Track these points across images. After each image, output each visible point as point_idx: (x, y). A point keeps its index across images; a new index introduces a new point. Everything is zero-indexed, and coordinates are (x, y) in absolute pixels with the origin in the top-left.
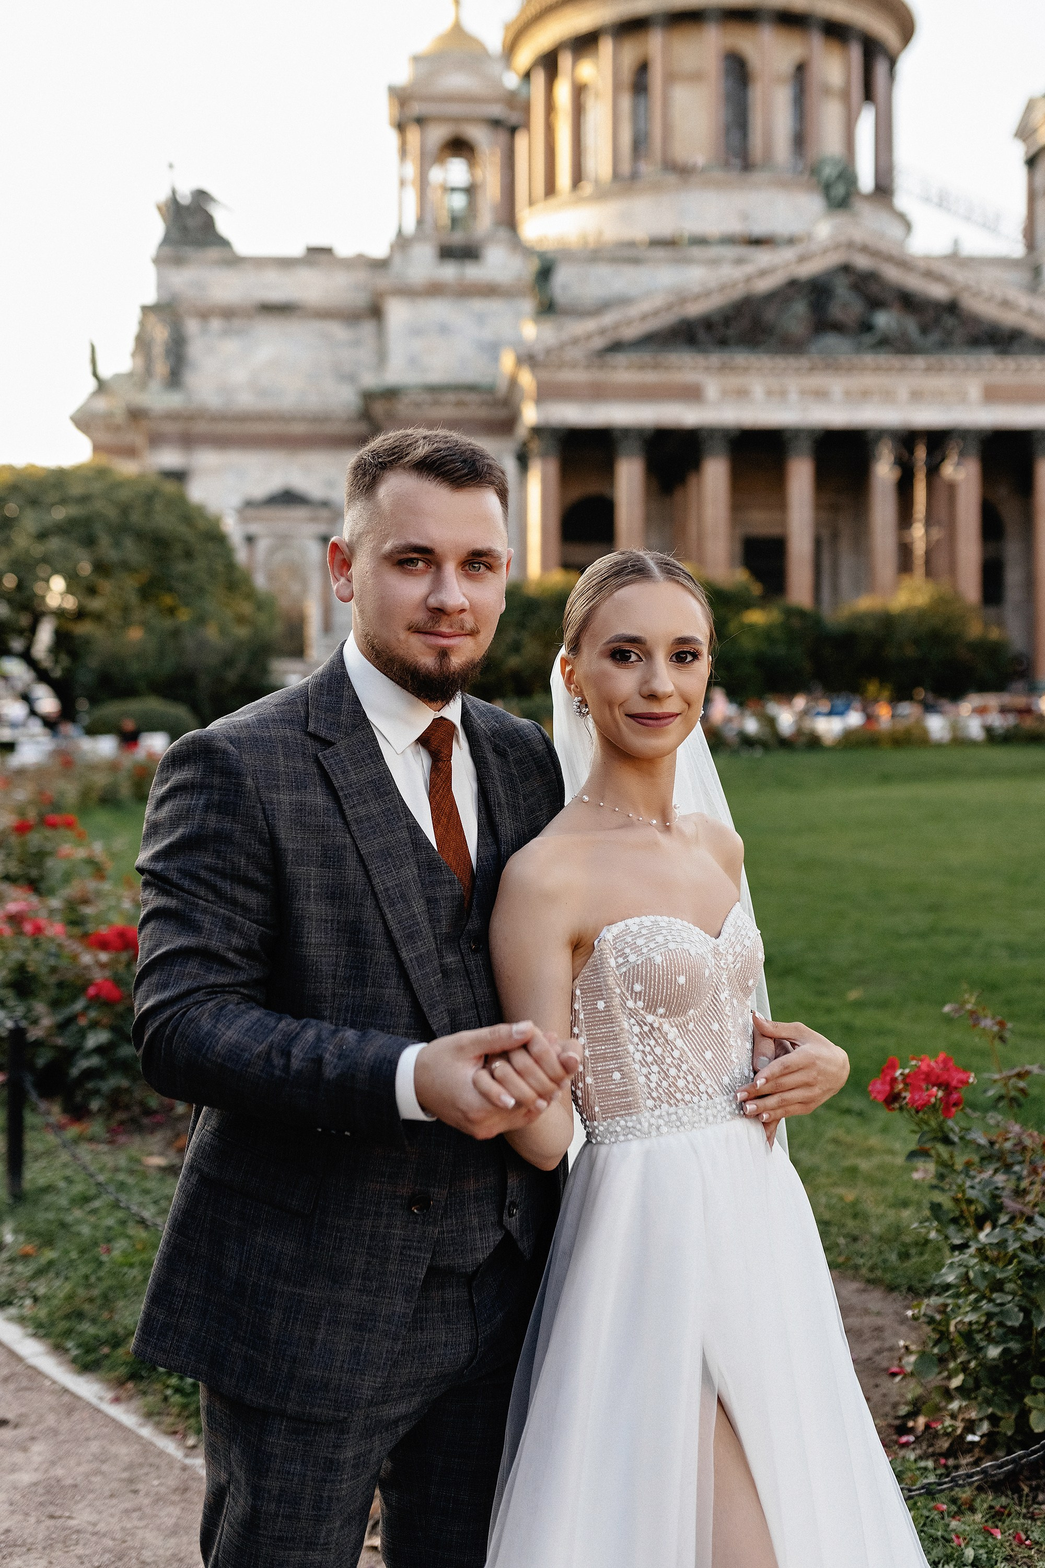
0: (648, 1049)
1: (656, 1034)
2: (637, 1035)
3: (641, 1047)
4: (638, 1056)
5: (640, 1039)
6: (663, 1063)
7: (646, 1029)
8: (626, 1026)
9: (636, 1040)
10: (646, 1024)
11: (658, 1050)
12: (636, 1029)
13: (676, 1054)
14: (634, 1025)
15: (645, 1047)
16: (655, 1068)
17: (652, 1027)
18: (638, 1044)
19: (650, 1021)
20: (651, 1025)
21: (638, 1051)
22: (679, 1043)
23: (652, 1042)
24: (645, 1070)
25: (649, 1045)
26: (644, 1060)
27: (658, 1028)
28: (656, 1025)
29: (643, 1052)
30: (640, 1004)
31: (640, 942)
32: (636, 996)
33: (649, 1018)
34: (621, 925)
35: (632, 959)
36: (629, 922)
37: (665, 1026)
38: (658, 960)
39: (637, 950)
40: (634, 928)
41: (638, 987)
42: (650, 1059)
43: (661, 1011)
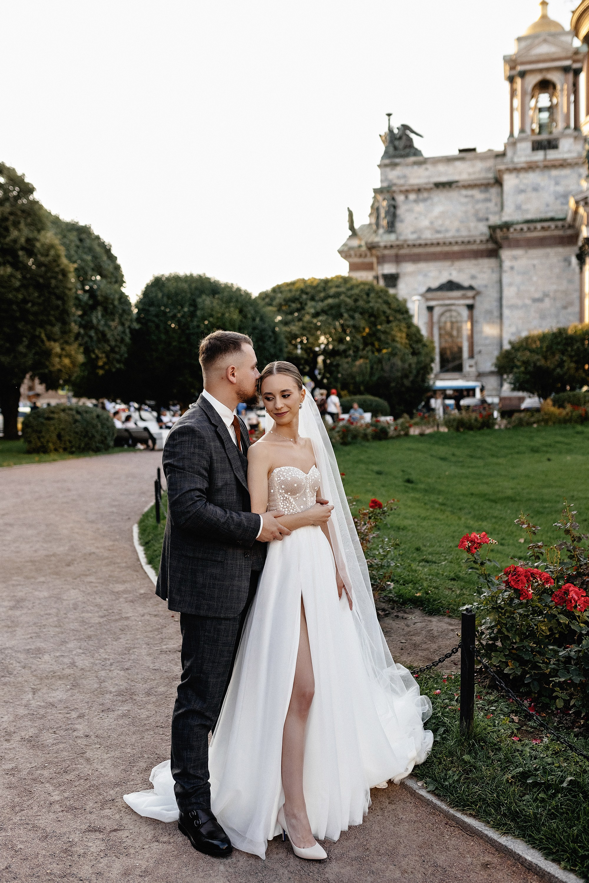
1: (287, 500)
4: (282, 506)
5: (283, 501)
6: (289, 508)
8: (279, 497)
9: (281, 501)
10: (284, 497)
11: (288, 505)
12: (282, 498)
13: (293, 506)
15: (284, 503)
16: (287, 510)
17: (286, 498)
22: (294, 503)
23: (286, 502)
24: (284, 510)
28: (288, 497)
30: (283, 491)
31: (284, 474)
32: (283, 489)
33: (286, 495)
34: (279, 469)
35: (282, 478)
36: (282, 468)
37: (290, 498)
38: (289, 479)
39: (283, 476)
40: (283, 470)
41: (283, 487)
42: (285, 507)
43: (289, 494)
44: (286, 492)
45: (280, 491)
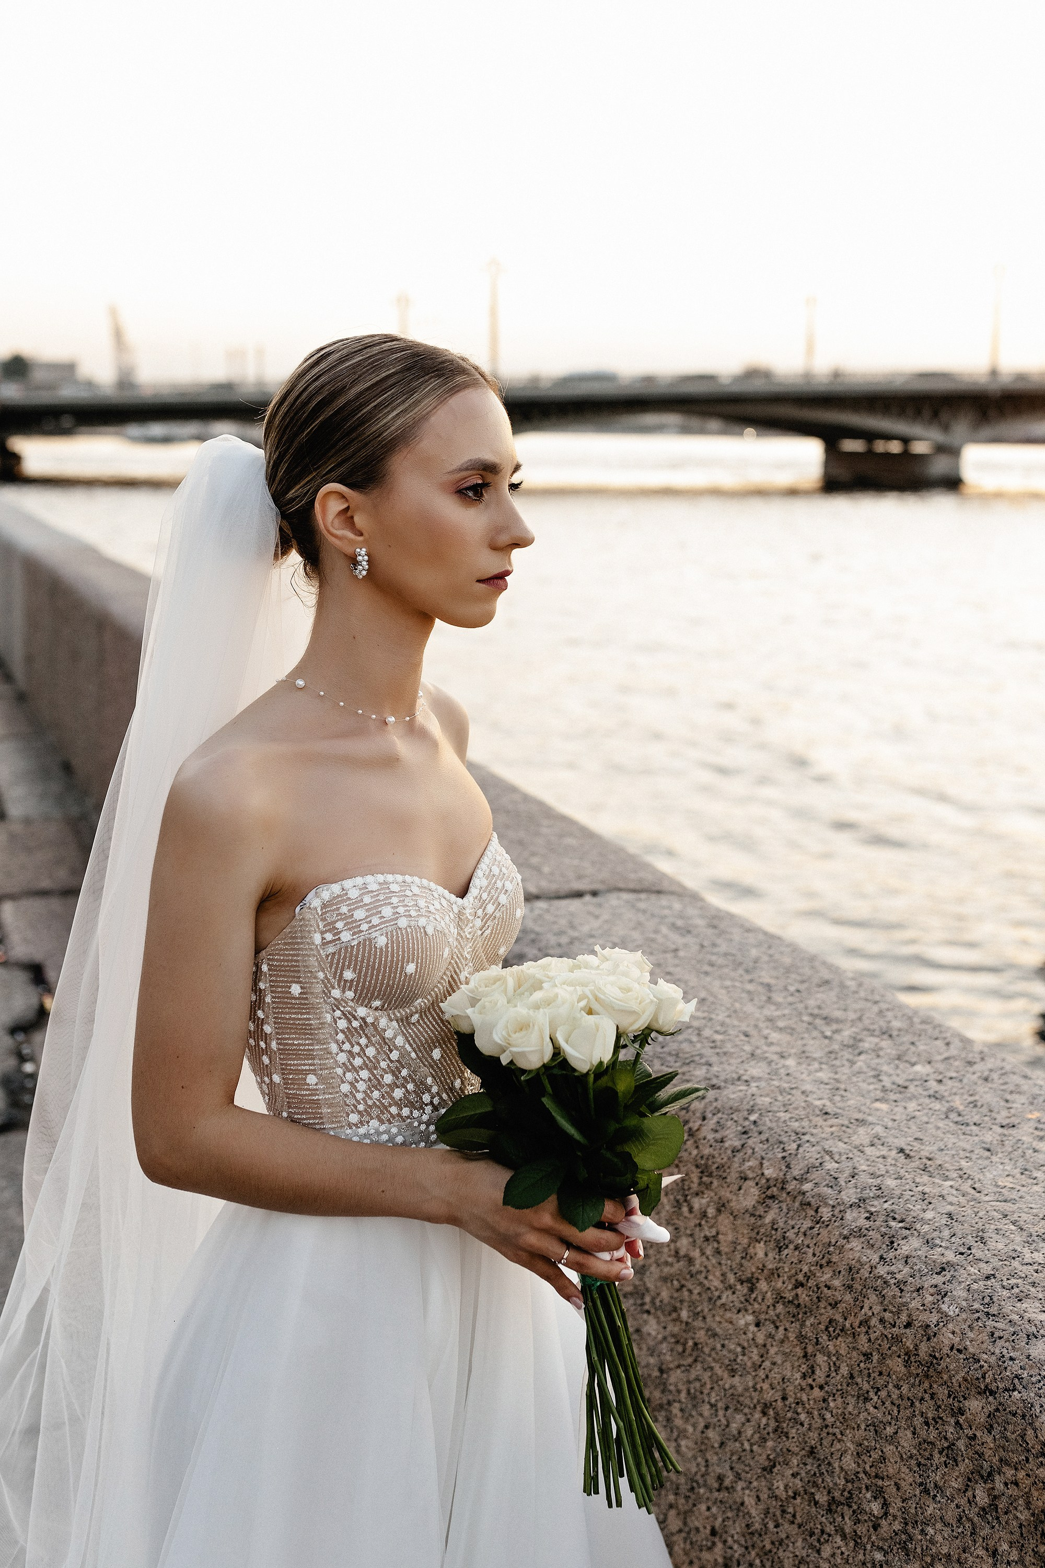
0: (356, 1049)
1: (370, 1030)
2: (342, 1031)
3: (347, 1046)
4: (342, 1058)
5: (347, 1037)
6: (376, 1068)
7: (355, 1024)
8: (328, 1018)
9: (341, 1037)
10: (356, 1019)
12: (342, 1024)
13: (395, 1055)
14: (340, 1018)
15: (353, 1046)
16: (365, 1074)
17: (365, 1022)
18: (343, 1043)
19: (362, 1015)
20: (363, 1019)
21: (342, 1051)
22: (400, 1041)
23: (363, 1041)
24: (349, 1076)
25: (358, 1044)
26: (351, 1064)
27: (373, 1024)
28: (370, 1020)
29: (350, 1052)
30: (350, 994)
31: (359, 914)
32: (345, 985)
33: (362, 1011)
34: (336, 888)
35: (346, 936)
36: (348, 884)
37: (383, 1022)
38: (382, 941)
39: (353, 926)
40: (354, 894)
41: (349, 975)
42: (358, 1062)
43: (377, 1003)
44: (363, 998)
45: (336, 993)
